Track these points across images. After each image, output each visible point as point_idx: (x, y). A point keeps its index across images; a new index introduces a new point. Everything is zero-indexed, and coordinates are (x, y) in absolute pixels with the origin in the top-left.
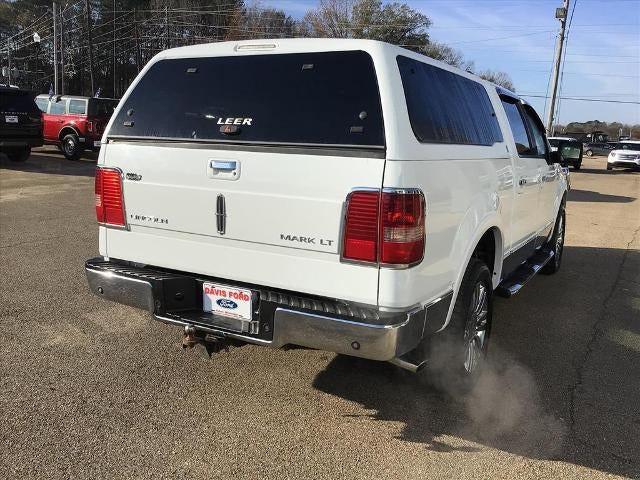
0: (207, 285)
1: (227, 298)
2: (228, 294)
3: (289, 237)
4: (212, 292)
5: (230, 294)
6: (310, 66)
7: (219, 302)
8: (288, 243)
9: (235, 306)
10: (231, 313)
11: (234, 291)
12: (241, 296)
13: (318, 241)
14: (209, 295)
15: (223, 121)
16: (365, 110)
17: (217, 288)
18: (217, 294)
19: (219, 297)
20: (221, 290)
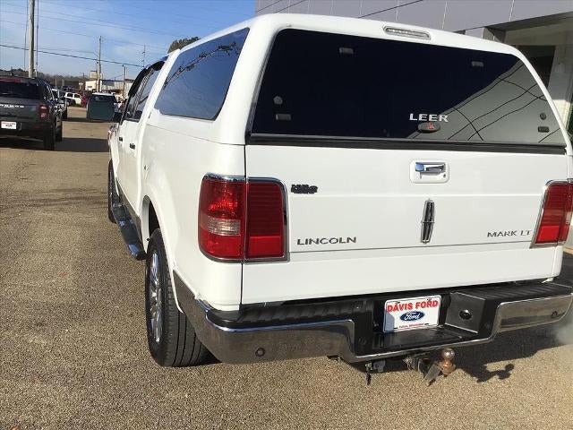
0: (390, 303)
1: (414, 309)
2: (414, 306)
3: (495, 234)
4: (396, 309)
5: (417, 305)
6: (480, 64)
7: (403, 318)
8: (494, 239)
9: (422, 315)
10: (416, 324)
11: (421, 301)
12: (430, 304)
14: (392, 313)
15: (416, 116)
17: (402, 303)
18: (401, 309)
19: (404, 312)
20: (408, 302)
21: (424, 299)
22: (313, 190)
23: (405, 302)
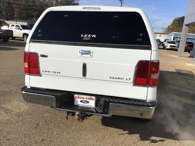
0: (76, 96)
1: (85, 100)
2: (85, 98)
3: (113, 78)
4: (78, 98)
5: (86, 98)
6: (117, 16)
7: (81, 101)
8: (113, 80)
9: (88, 102)
10: (86, 105)
11: (88, 97)
12: (91, 99)
13: (125, 79)
14: (77, 99)
16: (142, 33)
17: (80, 96)
18: (80, 98)
19: (81, 100)
20: (83, 97)
21: (89, 97)
22: (46, 56)
23: (81, 97)
